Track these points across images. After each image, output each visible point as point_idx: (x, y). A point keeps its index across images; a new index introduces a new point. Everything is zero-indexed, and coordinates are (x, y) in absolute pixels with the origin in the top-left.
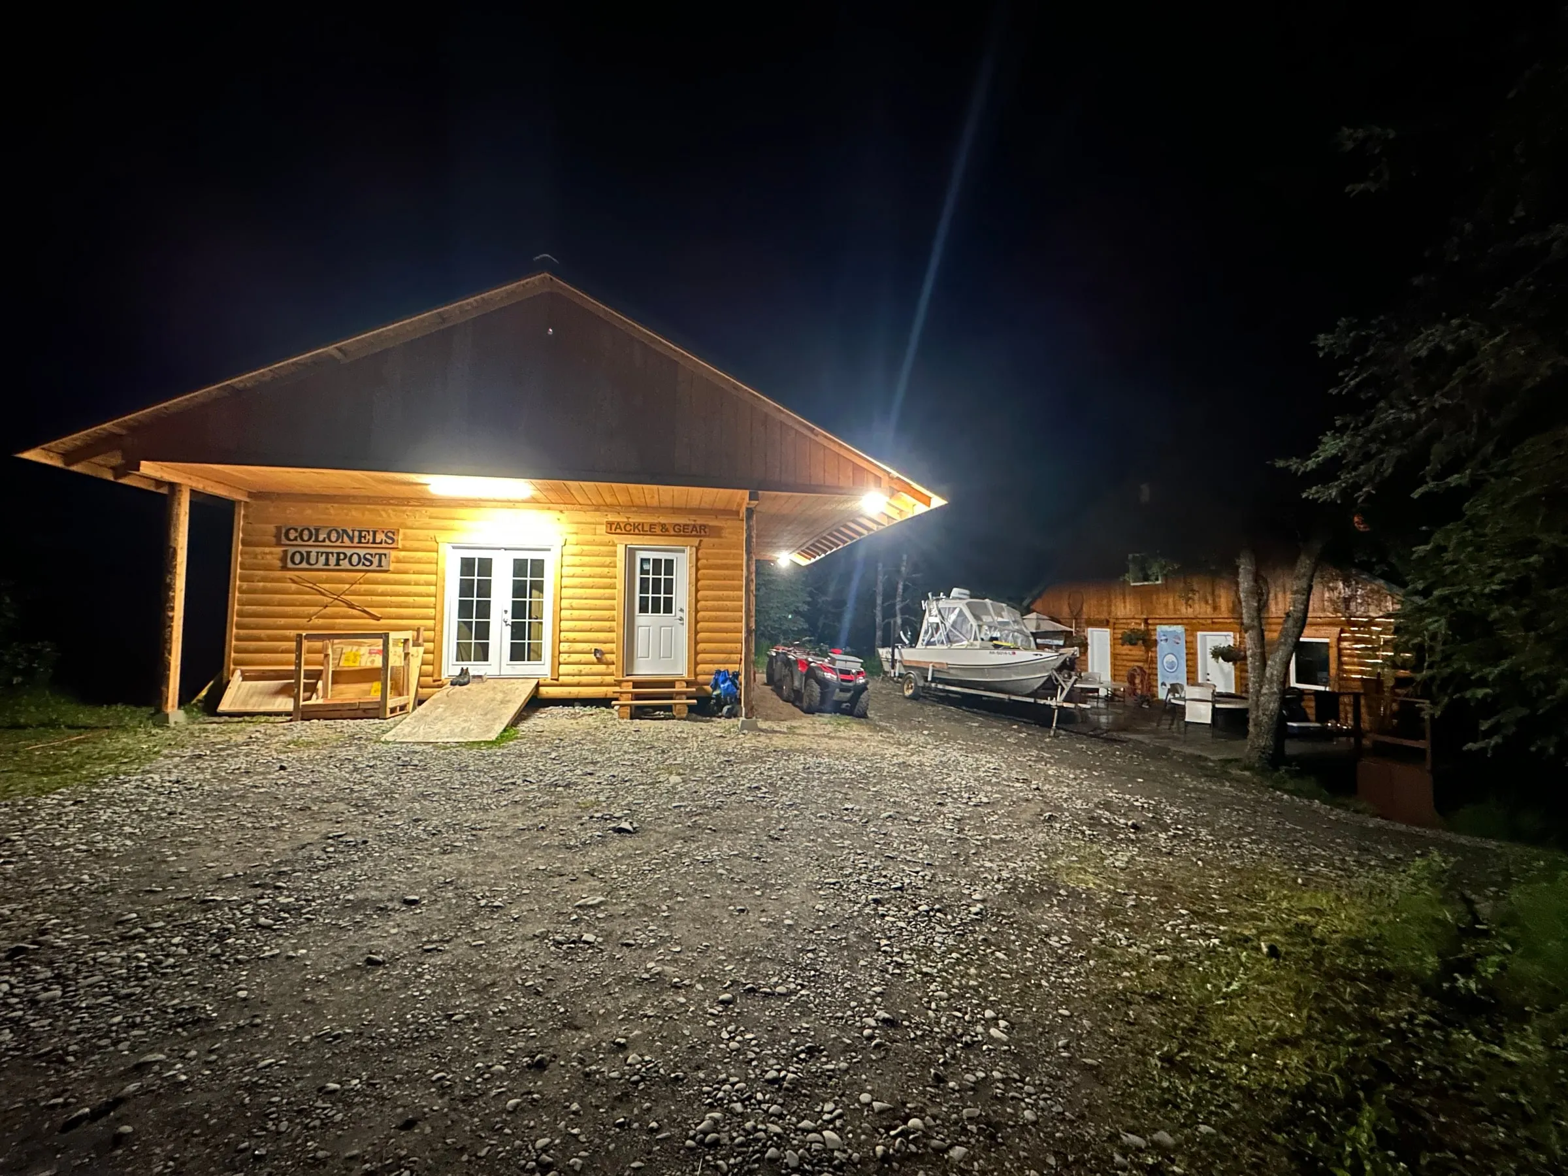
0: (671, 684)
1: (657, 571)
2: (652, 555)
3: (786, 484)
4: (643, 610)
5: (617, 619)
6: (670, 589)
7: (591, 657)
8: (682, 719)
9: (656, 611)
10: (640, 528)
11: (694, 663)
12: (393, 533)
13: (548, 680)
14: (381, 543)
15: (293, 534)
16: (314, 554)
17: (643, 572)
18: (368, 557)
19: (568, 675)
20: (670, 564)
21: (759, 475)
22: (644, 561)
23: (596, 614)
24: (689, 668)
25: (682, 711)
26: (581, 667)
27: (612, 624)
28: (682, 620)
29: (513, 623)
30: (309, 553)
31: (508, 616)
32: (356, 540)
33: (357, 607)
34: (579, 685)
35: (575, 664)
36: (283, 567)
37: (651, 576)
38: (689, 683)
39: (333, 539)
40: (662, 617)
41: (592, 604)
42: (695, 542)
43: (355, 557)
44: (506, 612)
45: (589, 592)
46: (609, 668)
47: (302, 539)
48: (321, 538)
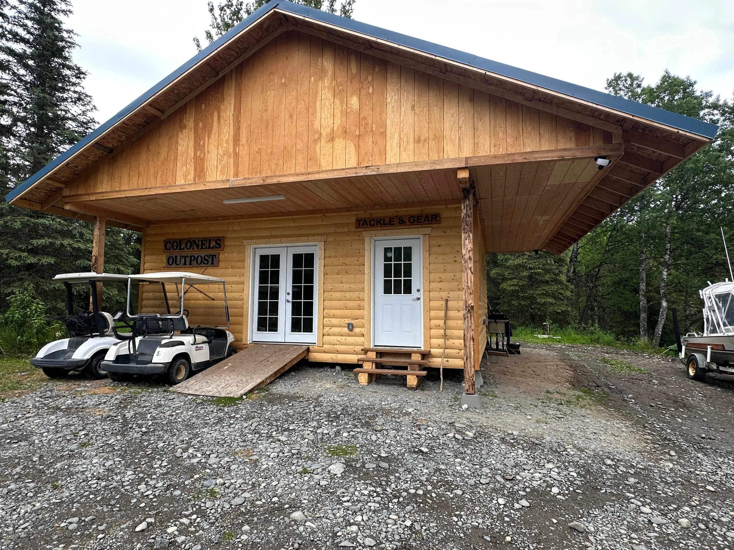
0: (408, 355)
1: (398, 258)
2: (393, 244)
3: (495, 157)
4: (387, 291)
5: (366, 299)
6: (408, 273)
7: (346, 330)
8: (411, 388)
9: (398, 291)
10: (382, 222)
11: (428, 338)
12: (220, 240)
13: (316, 348)
14: (213, 248)
15: (169, 246)
16: (179, 257)
17: (387, 259)
18: (206, 257)
19: (330, 344)
20: (408, 252)
21: (467, 152)
22: (387, 250)
23: (348, 295)
24: (425, 341)
25: (412, 381)
26: (339, 338)
27: (362, 303)
28: (419, 299)
29: (293, 303)
30: (176, 257)
31: (290, 298)
32: (200, 247)
33: (201, 292)
34: (338, 352)
35: (335, 335)
36: (164, 267)
37: (393, 263)
38: (425, 355)
39: (188, 247)
40: (402, 297)
41: (346, 286)
42: (428, 230)
43: (200, 259)
44: (288, 294)
45: (344, 278)
46: (360, 339)
47: (173, 248)
48: (182, 247)
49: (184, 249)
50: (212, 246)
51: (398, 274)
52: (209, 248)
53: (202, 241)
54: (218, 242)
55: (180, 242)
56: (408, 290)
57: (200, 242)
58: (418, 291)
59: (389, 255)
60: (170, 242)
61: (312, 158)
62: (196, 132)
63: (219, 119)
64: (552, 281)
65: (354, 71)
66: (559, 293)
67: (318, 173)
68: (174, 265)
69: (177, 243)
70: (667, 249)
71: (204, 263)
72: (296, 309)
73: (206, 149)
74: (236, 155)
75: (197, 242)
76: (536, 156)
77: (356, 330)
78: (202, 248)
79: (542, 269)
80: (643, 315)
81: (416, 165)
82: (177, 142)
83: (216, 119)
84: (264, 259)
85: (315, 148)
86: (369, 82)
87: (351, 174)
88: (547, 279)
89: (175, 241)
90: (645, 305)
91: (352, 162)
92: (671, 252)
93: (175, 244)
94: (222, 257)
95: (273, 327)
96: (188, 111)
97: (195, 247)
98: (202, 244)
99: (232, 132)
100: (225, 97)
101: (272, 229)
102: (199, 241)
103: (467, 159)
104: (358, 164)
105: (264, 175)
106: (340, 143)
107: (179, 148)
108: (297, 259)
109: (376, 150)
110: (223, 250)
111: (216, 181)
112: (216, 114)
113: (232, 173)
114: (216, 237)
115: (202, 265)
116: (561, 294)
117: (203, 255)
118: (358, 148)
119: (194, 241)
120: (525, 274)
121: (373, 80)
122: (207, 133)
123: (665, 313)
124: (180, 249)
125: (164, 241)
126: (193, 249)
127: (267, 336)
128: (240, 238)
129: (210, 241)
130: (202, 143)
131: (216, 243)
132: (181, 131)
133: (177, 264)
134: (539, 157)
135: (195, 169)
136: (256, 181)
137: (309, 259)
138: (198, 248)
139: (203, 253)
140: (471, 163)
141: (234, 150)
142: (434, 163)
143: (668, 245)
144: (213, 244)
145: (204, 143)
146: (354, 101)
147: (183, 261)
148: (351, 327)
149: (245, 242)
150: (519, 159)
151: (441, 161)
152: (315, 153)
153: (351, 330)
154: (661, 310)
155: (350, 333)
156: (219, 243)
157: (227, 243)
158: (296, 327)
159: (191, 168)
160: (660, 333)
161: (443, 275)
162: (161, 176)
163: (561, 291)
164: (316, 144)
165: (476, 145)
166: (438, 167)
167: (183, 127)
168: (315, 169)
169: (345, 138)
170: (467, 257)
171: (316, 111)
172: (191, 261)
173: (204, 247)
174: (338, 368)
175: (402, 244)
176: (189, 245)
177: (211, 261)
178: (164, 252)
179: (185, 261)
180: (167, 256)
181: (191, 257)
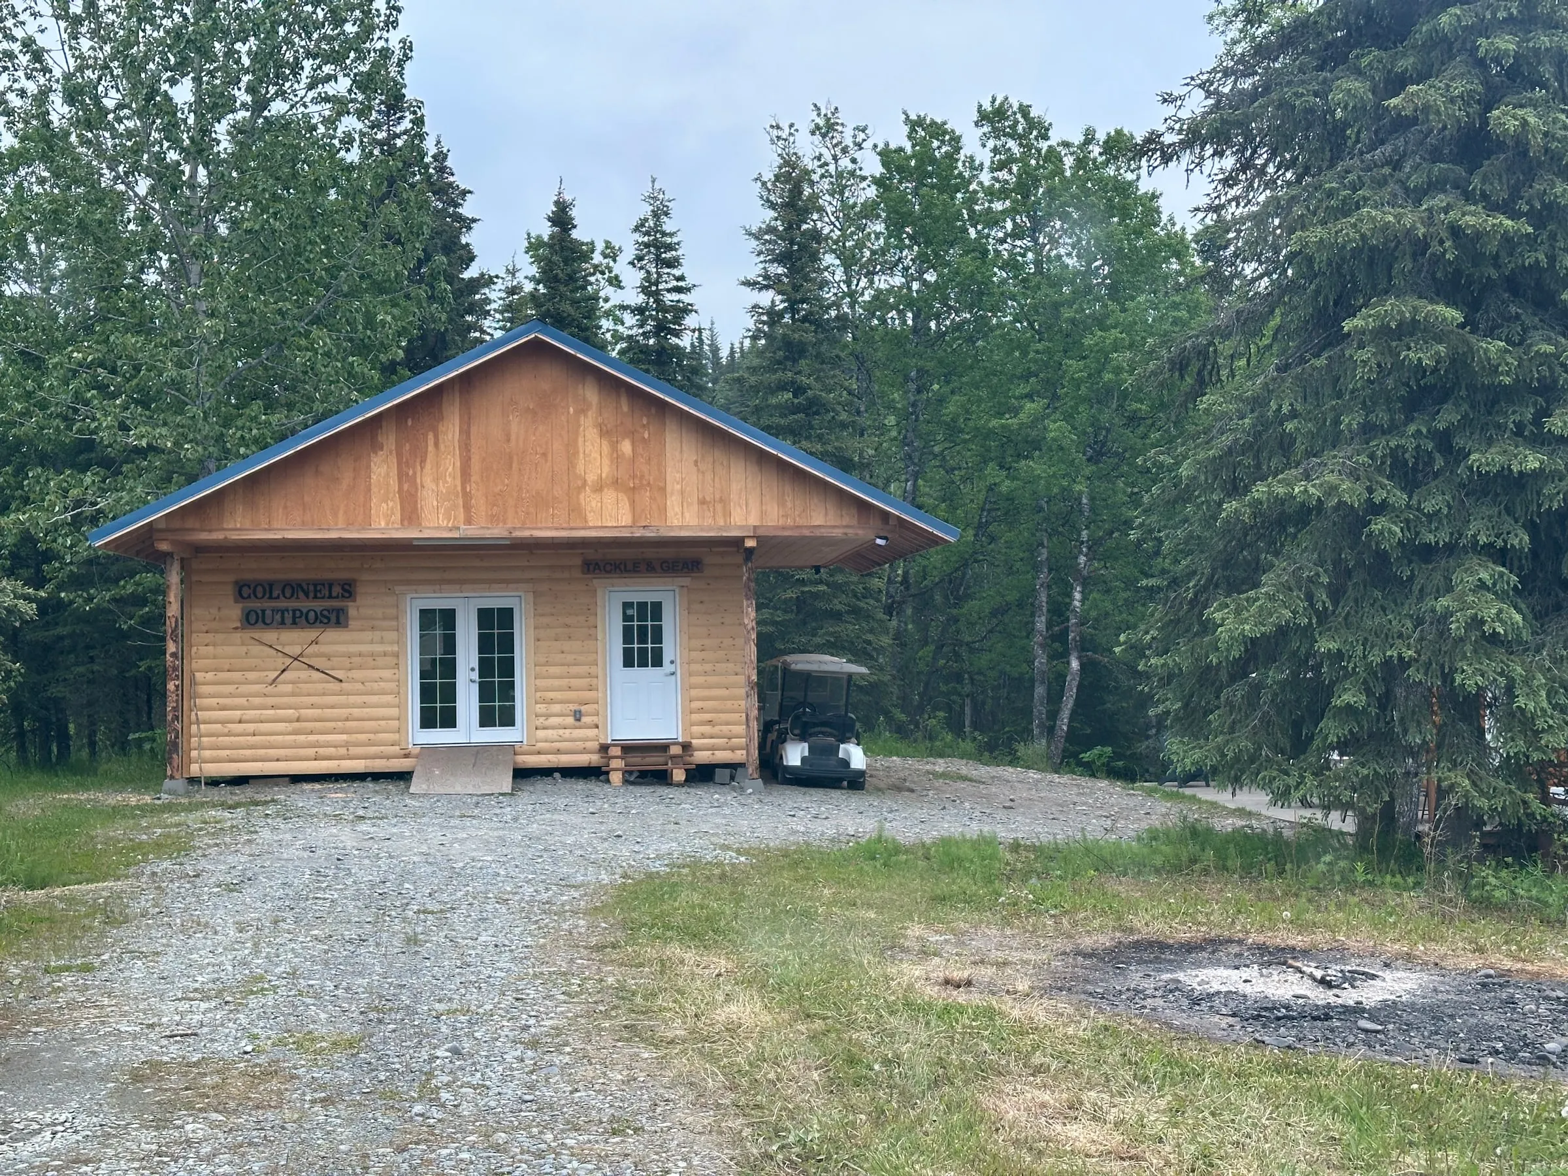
0: (665, 748)
1: (642, 616)
2: (636, 598)
3: (784, 528)
4: (628, 662)
5: (600, 675)
6: (658, 637)
7: (570, 720)
8: (679, 785)
9: (643, 664)
10: (622, 567)
11: (688, 725)
12: (350, 585)
13: (525, 748)
14: (337, 597)
15: (246, 591)
16: (269, 613)
17: (627, 618)
18: (325, 613)
19: (546, 741)
20: (657, 607)
21: (753, 520)
22: (627, 605)
23: (574, 670)
24: (684, 730)
25: (679, 775)
26: (561, 732)
27: (594, 681)
28: (673, 674)
29: (480, 683)
30: (263, 611)
31: (475, 675)
32: (311, 595)
33: (318, 670)
34: (559, 752)
35: (553, 728)
36: (236, 628)
37: (636, 623)
38: (686, 747)
39: (288, 595)
40: (650, 671)
41: (570, 658)
42: (686, 581)
43: (312, 615)
44: (473, 669)
45: (567, 645)
46: (592, 733)
47: (256, 597)
48: (275, 594)
49: (278, 597)
50: (334, 594)
51: (642, 639)
52: (330, 597)
53: (315, 585)
54: (347, 587)
55: (271, 585)
56: (658, 662)
57: (311, 588)
58: (672, 662)
59: (629, 612)
60: (248, 586)
61: (576, 510)
62: (399, 456)
63: (436, 444)
64: (848, 612)
65: (625, 408)
66: (865, 641)
67: (584, 528)
68: (260, 623)
70: (1082, 542)
71: (321, 622)
72: (485, 693)
73: (418, 481)
74: (467, 496)
75: (305, 587)
76: (823, 530)
77: (584, 719)
78: (315, 597)
79: (828, 585)
80: (1040, 691)
81: (702, 530)
82: (369, 467)
83: (431, 442)
84: (426, 616)
85: (578, 498)
86: (644, 426)
87: (626, 534)
88: (839, 607)
89: (259, 584)
90: (1044, 668)
91: (625, 519)
92: (1089, 548)
93: (259, 589)
94: (352, 612)
95: (449, 720)
96: (384, 424)
97: (301, 594)
98: (316, 591)
99: (458, 464)
100: (445, 414)
101: (444, 569)
102: (308, 584)
103: (755, 527)
104: (634, 521)
105: (509, 525)
106: (609, 496)
107: (374, 477)
108: (485, 616)
109: (654, 507)
110: (355, 601)
111: (438, 528)
112: (431, 436)
113: (462, 517)
114: (342, 580)
115: (318, 624)
116: (869, 643)
117: (318, 610)
118: (633, 503)
119: (300, 586)
120: (790, 594)
121: (648, 423)
122: (418, 460)
123: (1075, 683)
124: (271, 597)
125: (236, 583)
126: (298, 598)
127: (440, 736)
128: (385, 581)
129: (331, 586)
130: (411, 473)
131: (343, 589)
132: (376, 453)
133: (265, 623)
134: (824, 532)
135: (402, 509)
136: (496, 532)
137: (506, 616)
138: (307, 597)
139: (318, 605)
140: (760, 533)
141: (464, 488)
142: (720, 529)
143: (1085, 533)
144: (336, 590)
145: (415, 473)
146: (626, 447)
147: (278, 617)
148: (578, 715)
149: (398, 589)
150: (806, 533)
151: (727, 527)
152: (579, 504)
153: (579, 720)
154: (1068, 678)
155: (577, 724)
156: (348, 590)
157: (360, 589)
158: (487, 719)
159: (394, 504)
160: (1065, 728)
161: (707, 642)
162: (345, 512)
163: (870, 637)
164: (579, 493)
165: (763, 514)
166: (725, 534)
167: (376, 447)
168: (579, 524)
169: (616, 490)
170: (749, 627)
171: (578, 452)
172: (294, 617)
173: (319, 596)
174: (557, 775)
175: (649, 598)
176: (288, 593)
177: (333, 618)
178: (236, 602)
179: (283, 618)
180: (243, 610)
181: (294, 611)
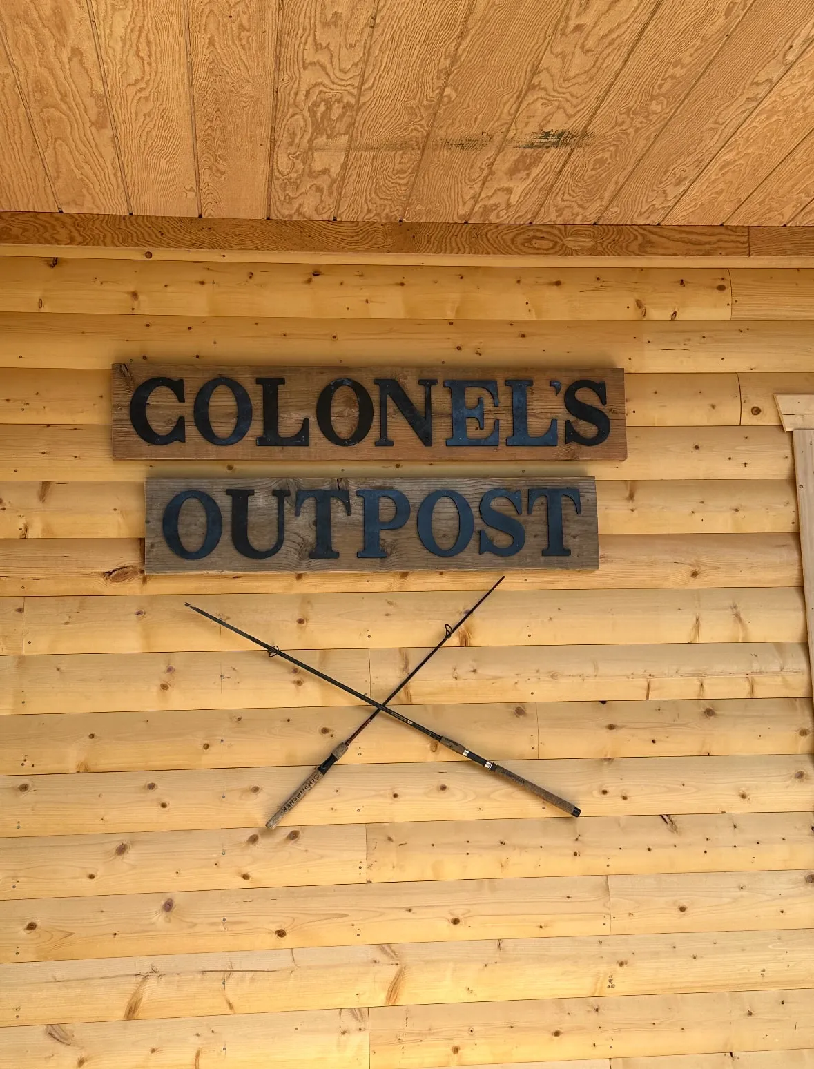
12: (600, 389)
14: (548, 440)
16: (261, 502)
18: (499, 504)
30: (240, 497)
32: (441, 429)
39: (343, 427)
43: (446, 511)
47: (207, 433)
48: (290, 422)
49: (301, 438)
50: (537, 425)
52: (520, 436)
54: (587, 397)
57: (441, 399)
60: (177, 388)
69: (242, 398)
71: (486, 546)
75: (416, 395)
78: (458, 438)
93: (223, 402)
97: (399, 428)
98: (460, 413)
102: (427, 384)
114: (569, 369)
115: (470, 552)
117: (470, 490)
119: (391, 389)
124: (270, 437)
125: (122, 370)
126: (384, 441)
129: (520, 389)
131: (574, 408)
138: (427, 440)
139: (471, 474)
144: (547, 410)
147: (302, 524)
156: (596, 407)
172: (371, 526)
173: (472, 430)
176: (344, 417)
177: (535, 528)
178: (119, 452)
179: (323, 524)
180: (147, 490)
181: (371, 496)
